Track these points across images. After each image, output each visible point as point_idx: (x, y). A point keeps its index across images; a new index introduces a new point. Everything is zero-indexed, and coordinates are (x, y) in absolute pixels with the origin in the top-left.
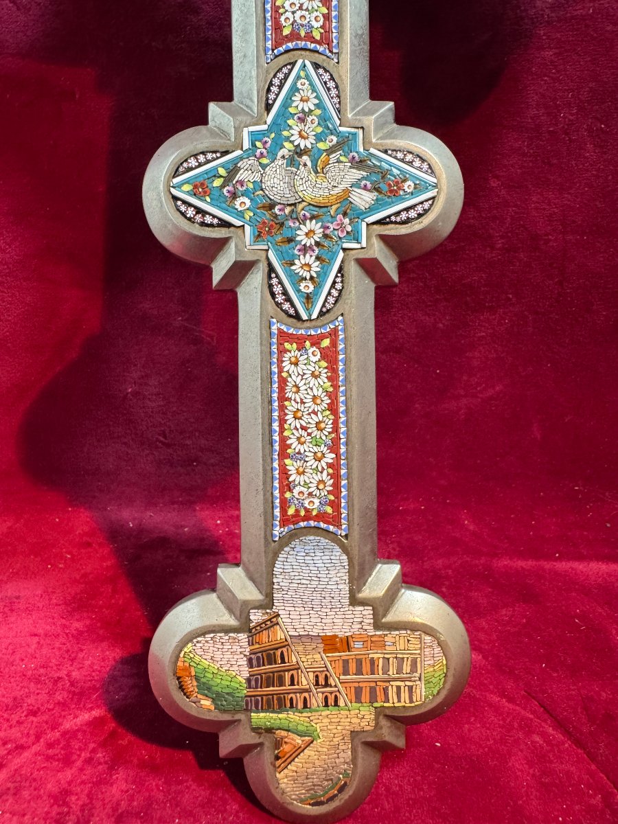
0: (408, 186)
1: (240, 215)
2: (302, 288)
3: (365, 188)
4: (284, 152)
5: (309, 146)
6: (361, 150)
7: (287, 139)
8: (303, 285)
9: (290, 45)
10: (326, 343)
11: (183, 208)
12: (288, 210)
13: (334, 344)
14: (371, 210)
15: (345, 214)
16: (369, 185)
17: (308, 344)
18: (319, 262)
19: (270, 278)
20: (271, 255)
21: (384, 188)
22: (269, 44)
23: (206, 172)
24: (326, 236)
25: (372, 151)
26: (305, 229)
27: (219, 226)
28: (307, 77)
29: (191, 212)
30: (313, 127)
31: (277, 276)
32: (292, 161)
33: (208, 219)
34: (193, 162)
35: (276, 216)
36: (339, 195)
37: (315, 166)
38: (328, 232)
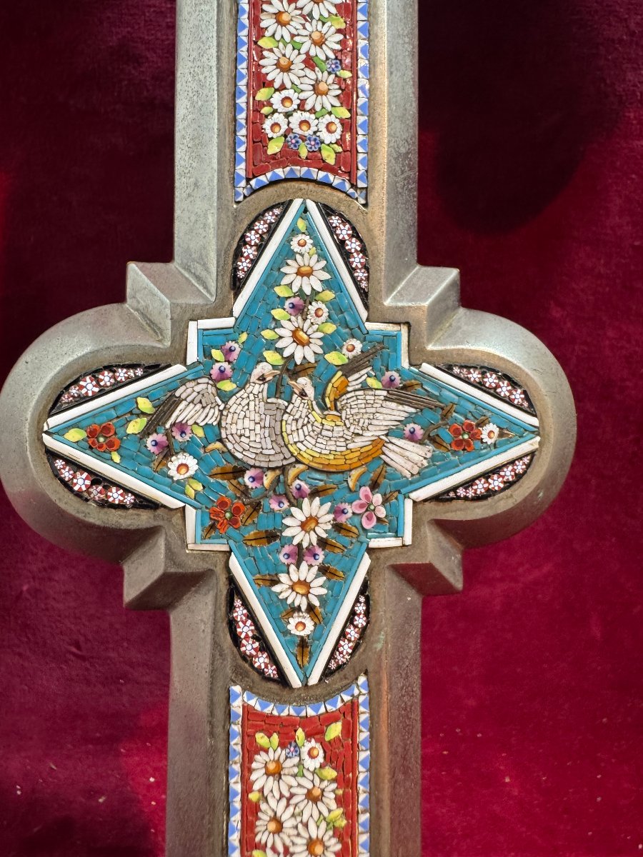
0: (489, 432)
1: (177, 488)
2: (291, 627)
3: (412, 437)
4: (263, 369)
5: (311, 359)
6: (405, 363)
7: (271, 345)
8: (293, 622)
9: (281, 173)
10: (335, 731)
11: (67, 474)
12: (268, 480)
13: (350, 731)
14: (423, 477)
15: (374, 486)
16: (419, 432)
17: (300, 733)
18: (325, 578)
19: (231, 607)
20: (234, 563)
21: (446, 435)
22: (241, 169)
23: (115, 406)
24: (338, 527)
25: (427, 368)
26: (299, 515)
27: (135, 506)
28: (311, 231)
29: (81, 482)
30: (319, 324)
31: (246, 604)
32: (278, 388)
33: (115, 496)
34: (89, 386)
35: (245, 491)
36: (363, 450)
37: (320, 395)
38: (343, 519)
